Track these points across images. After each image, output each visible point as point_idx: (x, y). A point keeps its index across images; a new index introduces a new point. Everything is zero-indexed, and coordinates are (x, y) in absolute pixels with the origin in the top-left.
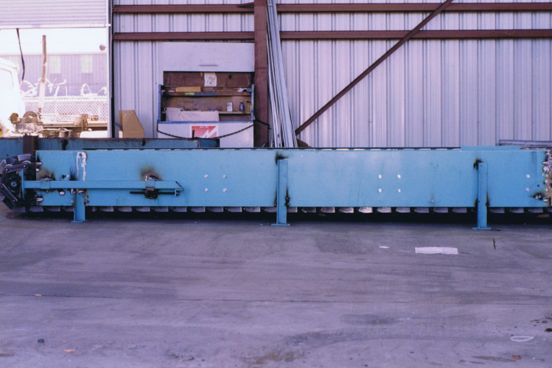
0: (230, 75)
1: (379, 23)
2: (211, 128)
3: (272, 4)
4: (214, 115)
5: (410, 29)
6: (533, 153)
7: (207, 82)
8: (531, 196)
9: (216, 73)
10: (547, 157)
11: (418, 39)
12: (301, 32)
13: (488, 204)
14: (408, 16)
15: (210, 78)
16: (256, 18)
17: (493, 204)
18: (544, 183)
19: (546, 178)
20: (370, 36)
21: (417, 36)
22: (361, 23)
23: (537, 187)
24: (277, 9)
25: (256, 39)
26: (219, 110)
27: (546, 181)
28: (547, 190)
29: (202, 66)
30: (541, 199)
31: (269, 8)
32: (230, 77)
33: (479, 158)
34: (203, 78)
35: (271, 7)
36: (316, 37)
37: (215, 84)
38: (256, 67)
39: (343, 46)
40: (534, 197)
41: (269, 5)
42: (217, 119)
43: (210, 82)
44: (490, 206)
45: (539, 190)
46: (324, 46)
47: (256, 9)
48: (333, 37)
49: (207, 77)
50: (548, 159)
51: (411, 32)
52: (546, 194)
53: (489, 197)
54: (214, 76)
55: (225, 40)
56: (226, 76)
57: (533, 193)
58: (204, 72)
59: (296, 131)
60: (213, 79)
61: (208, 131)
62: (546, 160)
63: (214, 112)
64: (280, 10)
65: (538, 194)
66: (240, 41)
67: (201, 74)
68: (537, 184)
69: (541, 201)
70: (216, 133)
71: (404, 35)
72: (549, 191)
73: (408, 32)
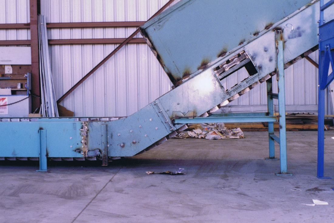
0: (20, 66)
1: (110, 34)
2: (3, 99)
3: (44, 23)
4: (8, 91)
5: (127, 37)
6: (74, 123)
7: (7, 71)
8: (73, 151)
9: (12, 65)
10: (83, 126)
11: (134, 43)
12: (63, 40)
13: (47, 155)
14: (127, 29)
15: (8, 68)
16: (31, 32)
17: (51, 155)
18: (81, 142)
19: (83, 139)
20: (104, 42)
21: (131, 41)
22: (99, 34)
23: (77, 145)
24: (47, 26)
25: (31, 44)
26: (12, 88)
27: (83, 141)
28: (83, 147)
29: (2, 61)
30: (80, 152)
31: (41, 26)
32: (20, 68)
33: (41, 127)
34: (4, 69)
35: (43, 25)
36: (72, 43)
37: (11, 72)
38: (32, 62)
39: (88, 48)
40: (75, 151)
41: (42, 24)
42: (10, 94)
43: (8, 71)
44: (49, 157)
45: (78, 147)
46: (77, 48)
47: (32, 26)
48: (82, 42)
49: (6, 68)
50: (83, 127)
51: (127, 39)
52: (83, 149)
53: (48, 151)
54: (10, 67)
55: (18, 45)
56: (18, 67)
57: (75, 149)
58: (4, 65)
59: (57, 102)
60: (10, 69)
61: (1, 101)
62: (82, 128)
63: (9, 89)
64: (49, 26)
65: (78, 149)
66: (27, 46)
67: (3, 66)
68: (77, 143)
69: (80, 154)
70: (6, 102)
71: (123, 41)
72: (84, 148)
73: (126, 39)
